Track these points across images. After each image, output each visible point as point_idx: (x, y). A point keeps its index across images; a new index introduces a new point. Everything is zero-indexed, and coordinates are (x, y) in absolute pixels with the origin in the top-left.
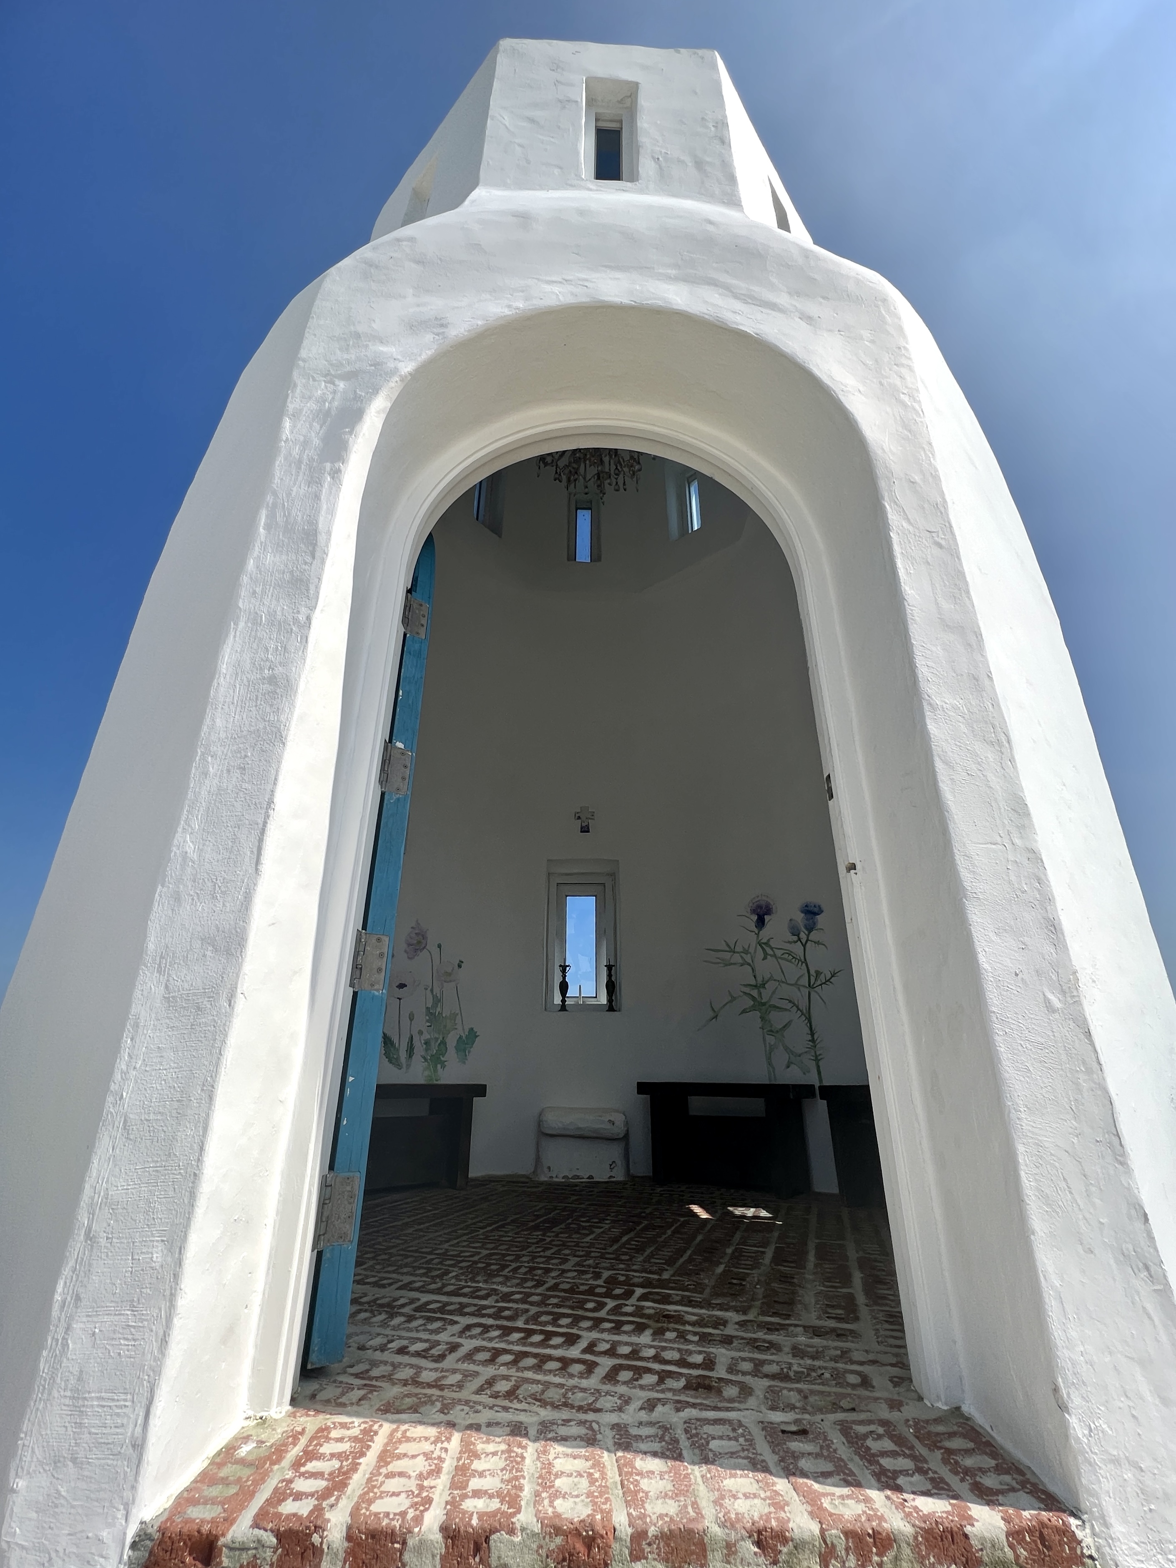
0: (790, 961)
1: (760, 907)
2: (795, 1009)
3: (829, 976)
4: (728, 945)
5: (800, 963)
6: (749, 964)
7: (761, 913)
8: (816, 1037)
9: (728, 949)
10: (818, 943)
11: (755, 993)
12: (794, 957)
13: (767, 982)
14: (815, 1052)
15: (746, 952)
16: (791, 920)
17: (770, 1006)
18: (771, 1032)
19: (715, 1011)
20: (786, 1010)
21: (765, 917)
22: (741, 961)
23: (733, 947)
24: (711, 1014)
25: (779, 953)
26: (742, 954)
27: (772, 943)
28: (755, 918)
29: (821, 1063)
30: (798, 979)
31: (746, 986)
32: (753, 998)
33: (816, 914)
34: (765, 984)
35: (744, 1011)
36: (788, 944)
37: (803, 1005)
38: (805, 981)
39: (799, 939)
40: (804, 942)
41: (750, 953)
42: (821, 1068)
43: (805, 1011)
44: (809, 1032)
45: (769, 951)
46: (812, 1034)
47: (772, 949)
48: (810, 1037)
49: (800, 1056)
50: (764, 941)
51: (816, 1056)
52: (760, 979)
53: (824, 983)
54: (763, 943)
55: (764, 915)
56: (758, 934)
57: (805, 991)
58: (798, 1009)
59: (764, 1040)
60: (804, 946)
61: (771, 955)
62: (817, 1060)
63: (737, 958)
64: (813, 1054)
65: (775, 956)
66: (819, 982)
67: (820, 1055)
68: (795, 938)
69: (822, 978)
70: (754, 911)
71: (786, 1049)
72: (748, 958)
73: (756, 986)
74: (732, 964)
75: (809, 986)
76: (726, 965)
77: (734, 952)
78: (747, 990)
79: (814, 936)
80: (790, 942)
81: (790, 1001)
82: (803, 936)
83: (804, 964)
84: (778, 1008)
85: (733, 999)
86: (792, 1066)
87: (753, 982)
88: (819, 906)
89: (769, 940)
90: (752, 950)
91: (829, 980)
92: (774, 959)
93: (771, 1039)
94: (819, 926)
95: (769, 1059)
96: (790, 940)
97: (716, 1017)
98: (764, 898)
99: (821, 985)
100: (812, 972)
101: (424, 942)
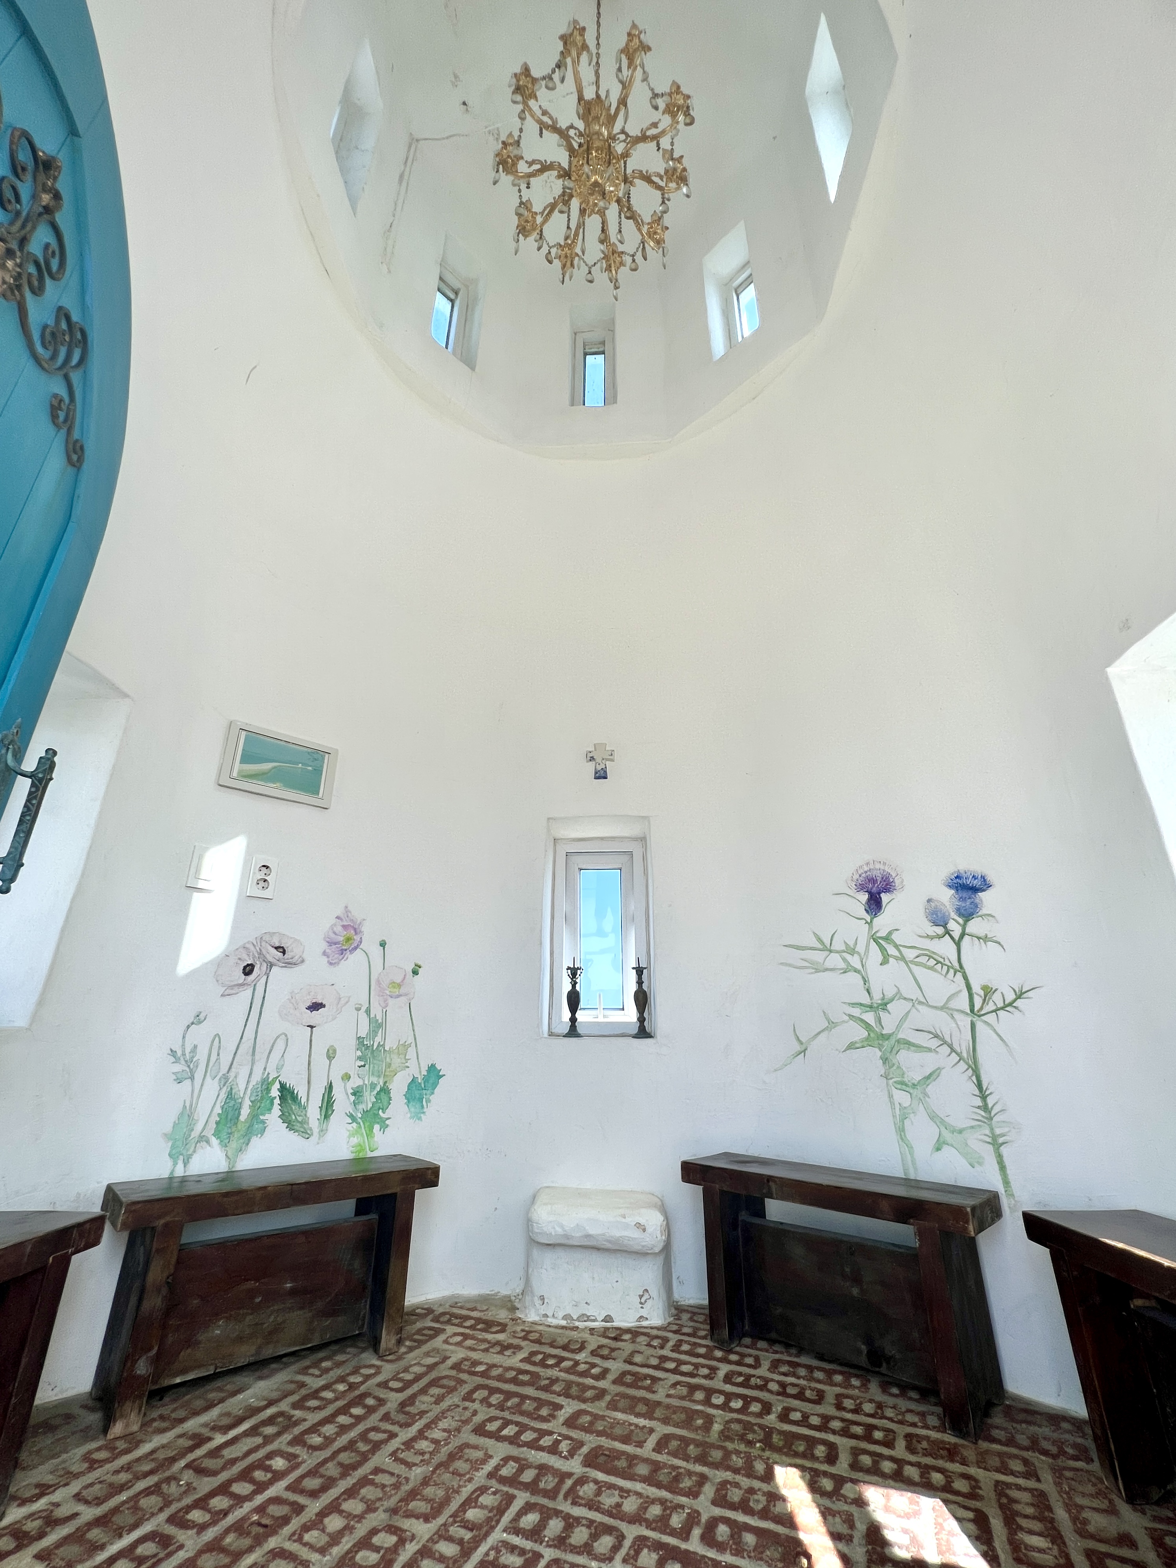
0: (931, 968)
1: (873, 880)
2: (946, 1049)
3: (1011, 996)
4: (820, 940)
5: (952, 971)
6: (856, 971)
7: (874, 890)
8: (990, 1101)
9: (820, 946)
10: (986, 939)
11: (869, 1017)
12: (938, 962)
13: (892, 1000)
14: (992, 1129)
15: (852, 951)
16: (929, 901)
17: (898, 1041)
18: (903, 1085)
19: (801, 1043)
20: (930, 1050)
21: (882, 895)
22: (843, 965)
23: (827, 943)
24: (796, 1046)
25: (910, 954)
26: (844, 954)
27: (894, 937)
28: (864, 897)
29: (1004, 1150)
30: (949, 999)
31: (853, 1005)
32: (867, 1026)
33: (975, 890)
34: (886, 1005)
35: (851, 1046)
36: (928, 941)
37: (963, 1042)
38: (963, 1002)
39: (948, 932)
40: (957, 938)
41: (858, 953)
42: (1005, 1159)
43: (965, 1055)
44: (977, 1092)
45: (892, 950)
46: (984, 1098)
47: (896, 946)
48: (978, 1102)
49: (961, 1132)
50: (883, 933)
51: (994, 1137)
52: (877, 997)
53: (1002, 1008)
54: (881, 938)
55: (879, 893)
56: (870, 924)
57: (965, 1022)
58: (953, 1050)
59: (891, 1096)
60: (958, 944)
61: (896, 958)
62: (996, 1143)
63: (835, 960)
64: (987, 1132)
65: (902, 958)
66: (990, 1007)
67: (1003, 1135)
68: (940, 930)
69: (997, 998)
70: (861, 887)
71: (933, 1117)
72: (855, 961)
73: (871, 1007)
74: (827, 970)
75: (972, 1010)
76: (817, 971)
77: (831, 951)
78: (856, 1012)
79: (974, 926)
80: (932, 938)
81: (936, 1036)
82: (955, 928)
83: (959, 975)
84: (914, 1045)
85: (832, 1025)
86: (945, 1148)
87: (864, 998)
88: (983, 877)
89: (890, 933)
90: (861, 948)
91: (1010, 1004)
92: (902, 963)
93: (902, 1097)
94: (984, 911)
95: (901, 1131)
96: (931, 933)
97: (804, 1051)
98: (878, 866)
99: (995, 1011)
100: (976, 988)
101: (357, 938)
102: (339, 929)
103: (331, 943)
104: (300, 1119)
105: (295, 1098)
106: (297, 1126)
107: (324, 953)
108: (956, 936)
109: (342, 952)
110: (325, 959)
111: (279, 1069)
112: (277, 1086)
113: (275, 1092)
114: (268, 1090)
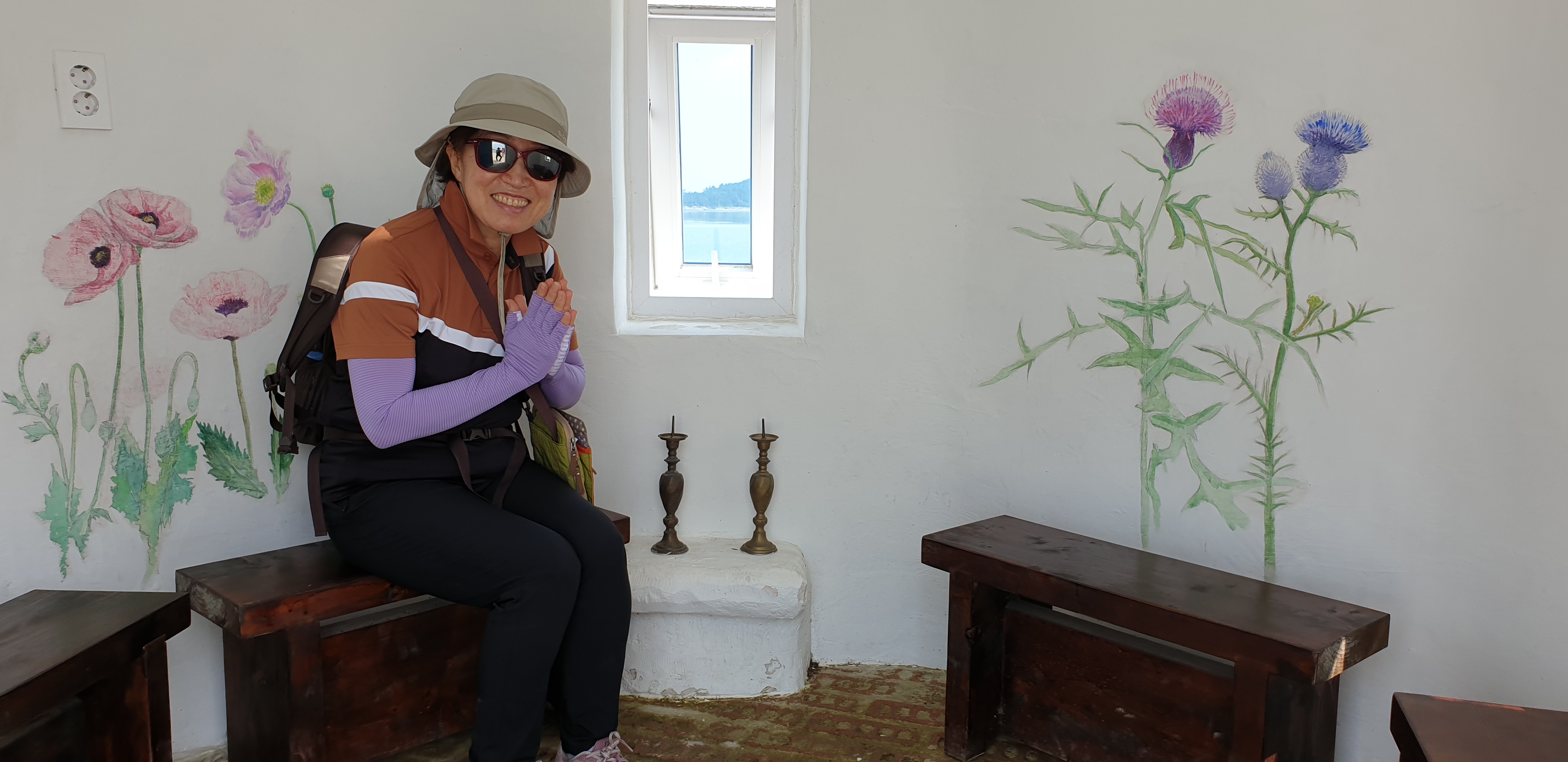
0: (1244, 263)
1: (1185, 107)
2: (1236, 380)
3: (1344, 316)
4: (1083, 198)
5: (1272, 271)
6: (1131, 253)
7: (1186, 125)
8: (1277, 453)
9: (1082, 208)
10: (1332, 228)
11: (1136, 324)
12: (1257, 255)
13: (1176, 302)
14: (1270, 486)
15: (1128, 220)
16: (1266, 156)
17: (1172, 362)
18: (1164, 420)
19: (1026, 349)
20: (1214, 378)
21: (1197, 137)
22: (1111, 242)
23: (1094, 203)
24: (1019, 355)
25: (1217, 237)
26: (1117, 226)
27: (1202, 208)
28: (1167, 135)
29: (1278, 514)
30: (1258, 311)
31: (1115, 303)
32: (1130, 335)
33: (1341, 148)
34: (1164, 308)
35: (1102, 362)
36: (1249, 219)
37: (1261, 375)
38: (1276, 318)
39: (1282, 211)
40: (1293, 220)
41: (1139, 225)
42: (1276, 523)
43: (1260, 390)
44: (1263, 440)
45: (1191, 227)
46: (1270, 446)
47: (1200, 223)
48: (1261, 452)
49: (1228, 486)
50: (1183, 200)
51: (1269, 496)
52: (1154, 293)
53: (1329, 332)
54: (1179, 206)
55: (1192, 133)
56: (1167, 180)
57: (1271, 346)
58: (1245, 381)
59: (1144, 435)
60: (1292, 231)
61: (1196, 241)
62: (1269, 505)
63: (1100, 233)
64: (1263, 490)
65: (1204, 242)
66: (1314, 328)
67: (1282, 495)
68: (1271, 205)
69: (1326, 319)
70: (1165, 117)
71: (1197, 464)
72: (1131, 238)
73: (1141, 309)
74: (1085, 245)
75: (1286, 331)
76: (1070, 246)
77: (1096, 217)
78: (1117, 313)
79: (1324, 206)
80: (1254, 215)
81: (1226, 360)
82: (1294, 204)
83: (1282, 277)
84: (1191, 369)
85: (1077, 329)
86: (1203, 505)
87: (1134, 295)
88: (1358, 129)
89: (1195, 200)
90: (1144, 219)
91: (1342, 328)
92: (1203, 250)
93: (1160, 437)
94: (1345, 184)
95: (1148, 478)
96: (1257, 209)
97: (1030, 362)
98: (1200, 85)
99: (1317, 335)
100: (1301, 299)
101: (281, 186)
102: (245, 172)
103: (236, 199)
104: (242, 473)
105: (228, 445)
106: (241, 483)
107: (228, 217)
108: (1293, 218)
109: (259, 212)
110: (231, 228)
111: (193, 405)
112: (195, 431)
113: (194, 438)
114: (183, 437)
